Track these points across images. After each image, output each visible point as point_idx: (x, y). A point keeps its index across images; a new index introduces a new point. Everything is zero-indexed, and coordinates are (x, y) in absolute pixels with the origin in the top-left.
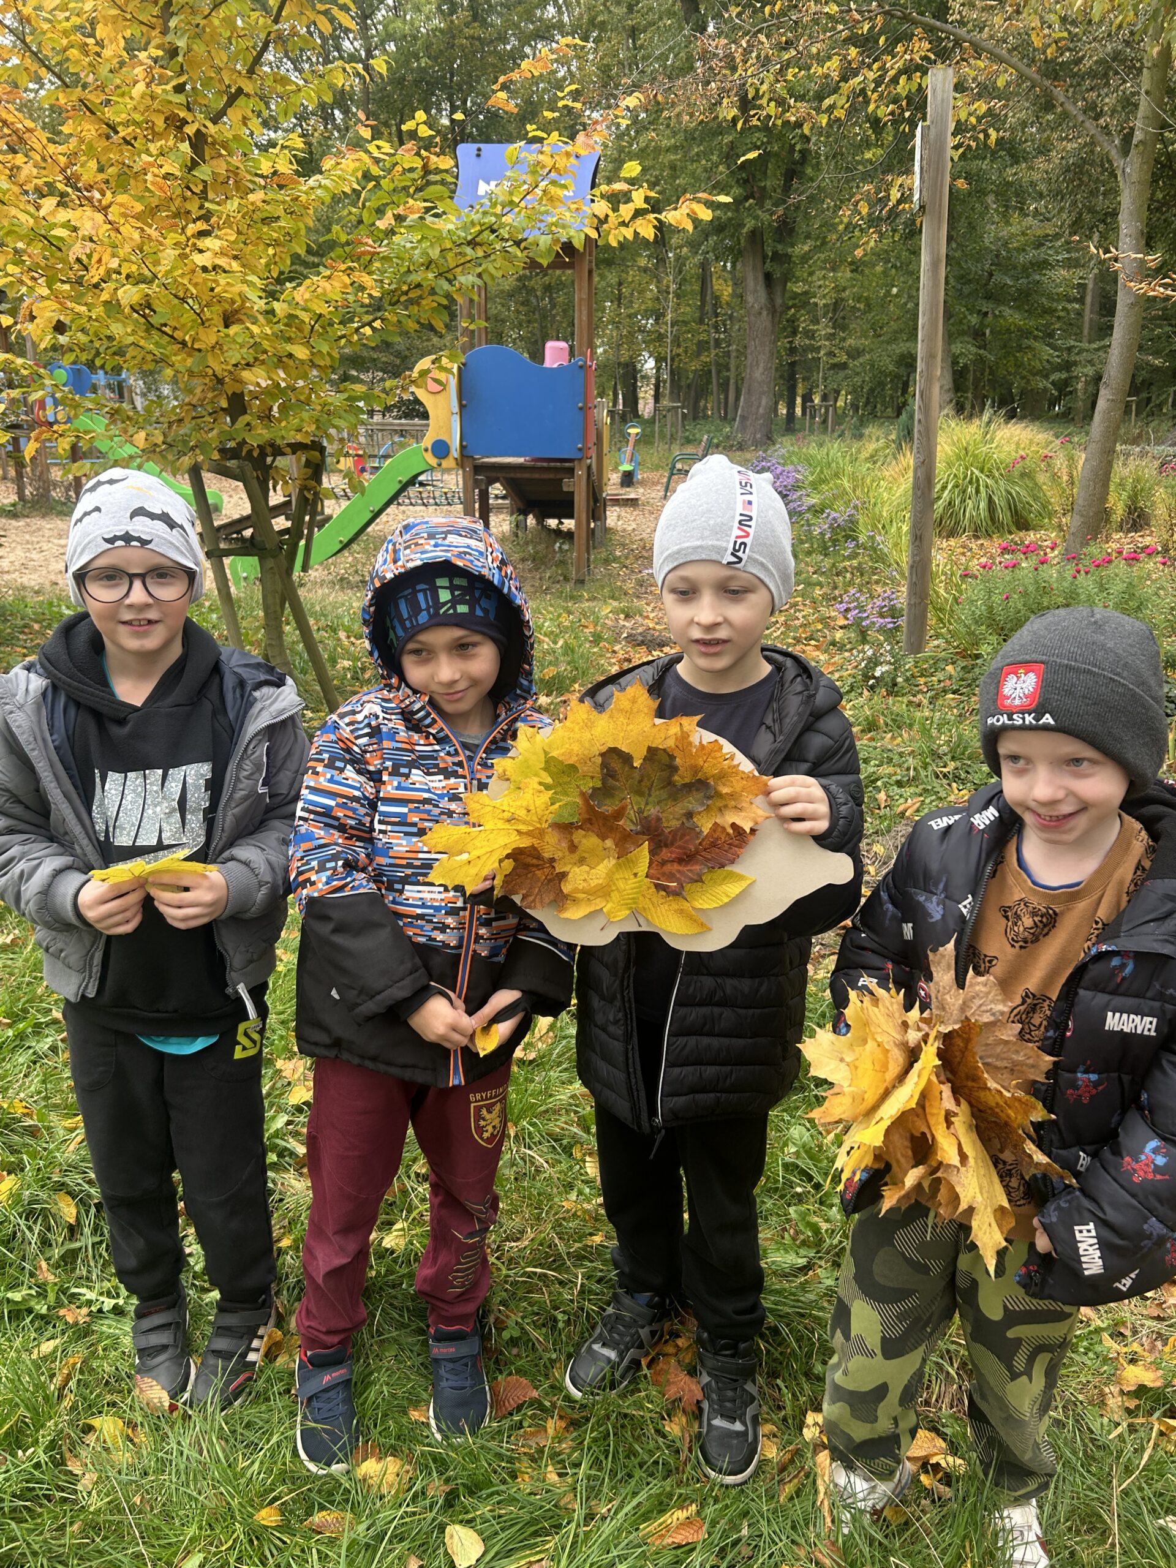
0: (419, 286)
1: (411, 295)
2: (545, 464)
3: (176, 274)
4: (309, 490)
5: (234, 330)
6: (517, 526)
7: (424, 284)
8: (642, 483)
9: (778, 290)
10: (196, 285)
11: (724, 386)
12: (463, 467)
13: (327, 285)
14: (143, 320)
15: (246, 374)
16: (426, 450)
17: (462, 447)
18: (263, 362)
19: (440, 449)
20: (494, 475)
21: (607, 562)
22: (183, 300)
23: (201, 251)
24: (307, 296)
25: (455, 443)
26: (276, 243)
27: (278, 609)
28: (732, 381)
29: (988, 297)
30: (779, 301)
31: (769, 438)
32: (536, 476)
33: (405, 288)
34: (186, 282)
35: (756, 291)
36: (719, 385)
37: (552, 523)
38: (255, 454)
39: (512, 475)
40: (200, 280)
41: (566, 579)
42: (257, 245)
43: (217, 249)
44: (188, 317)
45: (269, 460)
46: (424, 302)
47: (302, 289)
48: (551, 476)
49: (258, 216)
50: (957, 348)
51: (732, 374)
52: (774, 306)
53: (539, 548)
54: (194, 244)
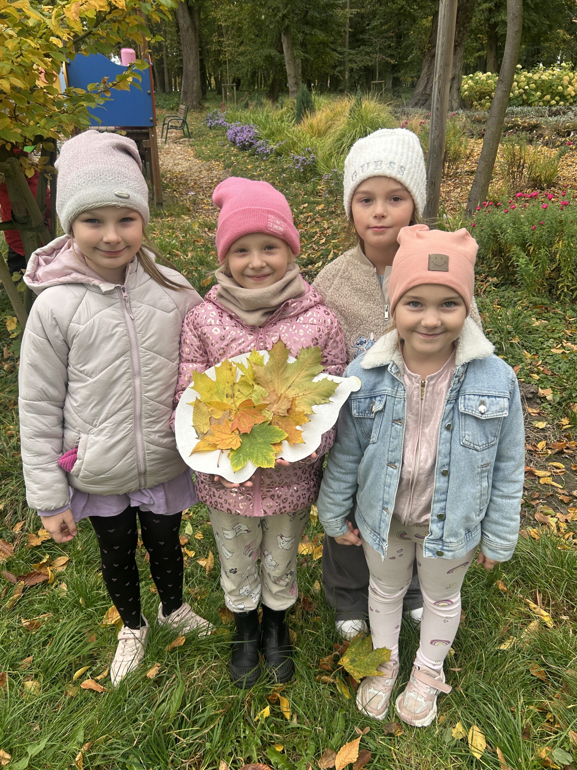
35: (184, 17)
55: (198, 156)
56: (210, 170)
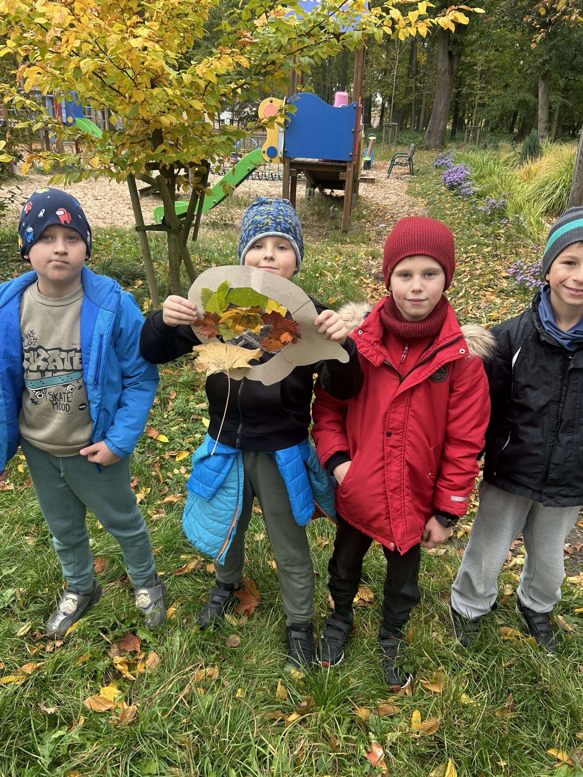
0: (273, 63)
1: (268, 69)
2: (330, 164)
3: (118, 52)
4: (199, 190)
5: (156, 91)
6: (310, 194)
7: (277, 62)
8: (375, 168)
9: (456, 60)
10: (131, 60)
11: (418, 112)
12: (284, 163)
13: (217, 63)
14: (100, 80)
15: (163, 119)
16: (264, 152)
17: (284, 152)
18: (174, 110)
19: (272, 152)
20: (301, 168)
21: (359, 218)
22: (123, 70)
23: (136, 37)
24: (204, 71)
25: (280, 149)
26: (185, 31)
27: (178, 263)
28: (423, 110)
29: (572, 69)
30: (455, 67)
31: (443, 144)
32: (325, 170)
33: (264, 63)
34: (124, 58)
35: (443, 61)
36: (416, 111)
37: (328, 191)
38: (167, 168)
39: (311, 169)
40: (134, 57)
41: (337, 228)
42: (173, 32)
43: (146, 36)
44: (127, 82)
45: (176, 171)
46: (276, 74)
47: (201, 65)
48: (333, 170)
49: (175, 13)
50: (553, 98)
51: (423, 106)
52: (452, 69)
53: (321, 208)
54: (131, 32)
55: (409, 193)
56: (412, 206)
